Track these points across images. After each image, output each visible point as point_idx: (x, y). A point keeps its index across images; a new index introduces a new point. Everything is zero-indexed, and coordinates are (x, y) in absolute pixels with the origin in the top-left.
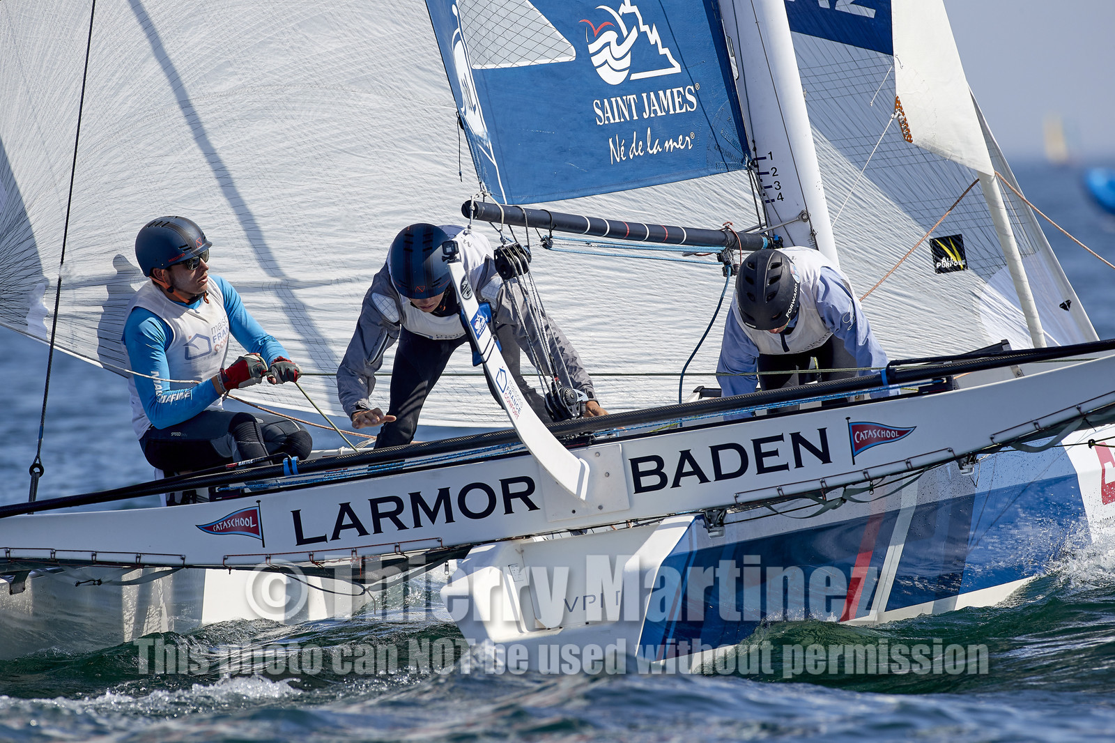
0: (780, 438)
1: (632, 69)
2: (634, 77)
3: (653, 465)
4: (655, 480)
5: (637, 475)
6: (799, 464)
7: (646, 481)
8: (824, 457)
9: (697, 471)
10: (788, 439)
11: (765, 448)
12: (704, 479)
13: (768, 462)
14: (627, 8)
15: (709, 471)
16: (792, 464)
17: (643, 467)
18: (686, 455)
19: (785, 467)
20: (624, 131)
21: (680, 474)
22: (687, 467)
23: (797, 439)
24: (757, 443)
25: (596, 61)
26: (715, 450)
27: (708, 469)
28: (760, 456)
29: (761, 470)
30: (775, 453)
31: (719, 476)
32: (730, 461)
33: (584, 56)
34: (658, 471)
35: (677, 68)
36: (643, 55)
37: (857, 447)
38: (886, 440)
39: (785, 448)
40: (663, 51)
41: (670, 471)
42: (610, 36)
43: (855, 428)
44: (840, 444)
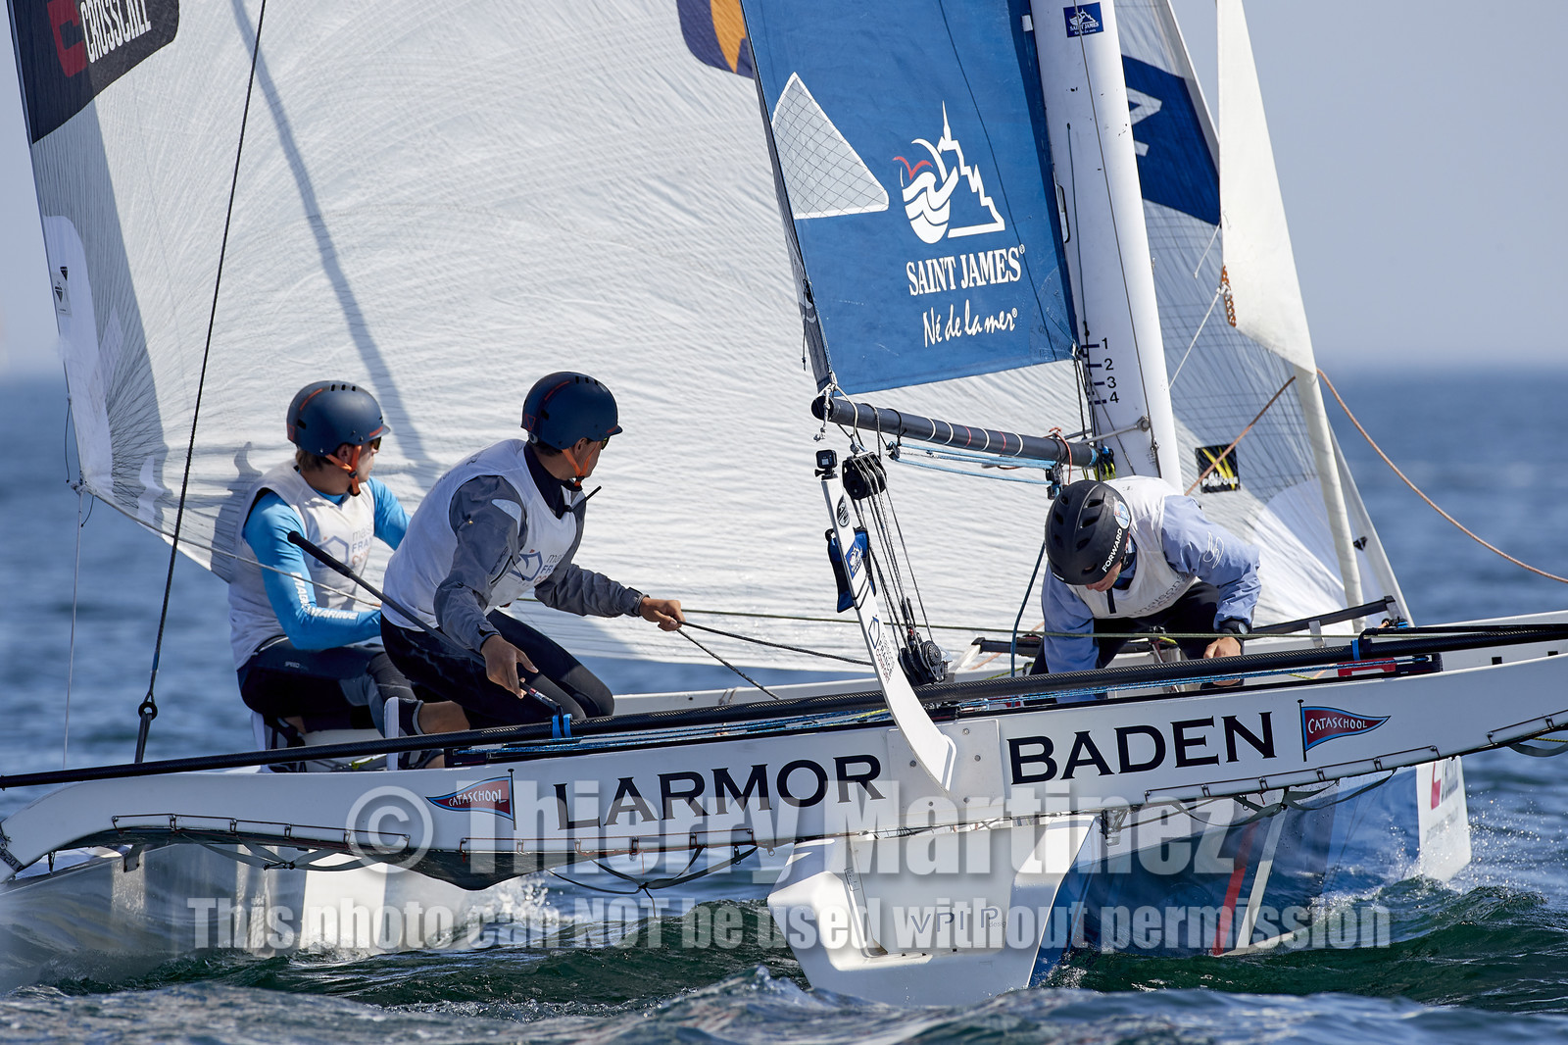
0: (1209, 722)
1: (952, 223)
2: (954, 233)
3: (1038, 749)
4: (1041, 768)
5: (1017, 761)
6: (1232, 757)
7: (1027, 769)
8: (1267, 749)
9: (1097, 759)
10: (1220, 724)
11: (1188, 733)
12: (1105, 770)
13: (1191, 752)
14: (948, 143)
15: (1112, 760)
16: (1224, 756)
17: (1025, 750)
18: (1083, 738)
19: (1214, 760)
20: (943, 303)
21: (1074, 761)
22: (1084, 754)
23: (1231, 724)
24: (1178, 727)
25: (911, 211)
26: (1122, 734)
27: (1111, 757)
28: (1181, 744)
29: (1182, 761)
30: (1202, 741)
31: (1126, 767)
32: (1141, 748)
33: (898, 204)
34: (1045, 757)
35: (999, 225)
36: (963, 207)
37: (1311, 739)
38: (1349, 731)
39: (1216, 737)
40: (986, 201)
41: (1061, 757)
42: (927, 179)
43: (1309, 714)
44: (1288, 734)
